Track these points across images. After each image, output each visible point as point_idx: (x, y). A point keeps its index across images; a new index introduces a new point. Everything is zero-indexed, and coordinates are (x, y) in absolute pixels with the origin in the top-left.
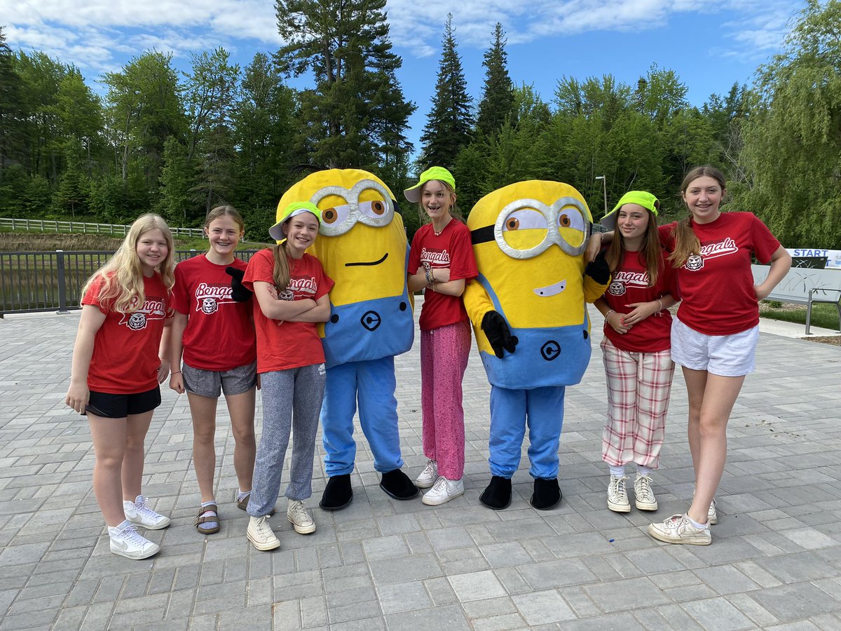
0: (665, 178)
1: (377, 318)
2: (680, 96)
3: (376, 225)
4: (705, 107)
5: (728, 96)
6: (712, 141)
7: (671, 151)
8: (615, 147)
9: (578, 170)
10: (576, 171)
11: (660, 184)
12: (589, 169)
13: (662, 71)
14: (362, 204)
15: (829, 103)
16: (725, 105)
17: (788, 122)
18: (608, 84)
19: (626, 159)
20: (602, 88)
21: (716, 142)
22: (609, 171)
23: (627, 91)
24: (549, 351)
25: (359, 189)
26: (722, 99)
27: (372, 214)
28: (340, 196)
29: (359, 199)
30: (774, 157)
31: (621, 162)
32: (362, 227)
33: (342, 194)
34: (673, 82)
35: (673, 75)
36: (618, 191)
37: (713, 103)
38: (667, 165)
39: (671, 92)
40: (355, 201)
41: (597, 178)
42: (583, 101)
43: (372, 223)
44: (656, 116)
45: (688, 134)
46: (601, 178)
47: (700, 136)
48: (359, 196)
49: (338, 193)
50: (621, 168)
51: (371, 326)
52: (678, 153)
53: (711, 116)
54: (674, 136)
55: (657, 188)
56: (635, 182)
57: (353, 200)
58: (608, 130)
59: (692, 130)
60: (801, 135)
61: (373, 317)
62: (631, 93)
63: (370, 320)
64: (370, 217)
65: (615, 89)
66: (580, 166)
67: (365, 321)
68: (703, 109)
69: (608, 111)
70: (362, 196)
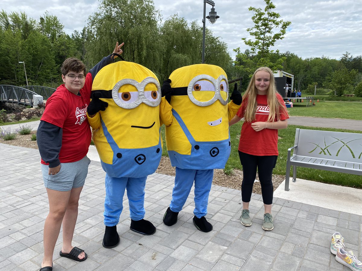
0: (57, 65)
1: (144, 158)
2: (61, 29)
3: (152, 105)
4: (73, 35)
5: (82, 32)
6: (76, 51)
7: (59, 53)
8: (29, 48)
9: (10, 58)
10: (9, 58)
11: (55, 68)
12: (16, 58)
13: (51, 15)
14: (146, 92)
15: (118, 37)
16: (81, 36)
17: (103, 43)
18: (24, 17)
19: (36, 55)
20: (21, 18)
21: (78, 51)
22: (27, 60)
23: (34, 22)
24: (214, 152)
25: (146, 83)
26: (79, 33)
27: (151, 99)
28: (133, 86)
29: (145, 89)
30: (99, 58)
31: (34, 56)
32: (144, 106)
33: (135, 85)
34: (57, 22)
35: (56, 18)
36: (34, 70)
37: (76, 34)
38: (58, 59)
39: (56, 26)
40: (142, 90)
41: (19, 62)
42: (11, 23)
43: (151, 104)
44: (50, 36)
45: (66, 46)
46: (22, 62)
47: (71, 48)
48: (145, 87)
49: (133, 84)
50: (34, 59)
51: (140, 162)
52: (62, 54)
53: (75, 40)
54: (60, 47)
55: (54, 70)
56: (42, 66)
57: (141, 89)
58: (25, 40)
59: (67, 44)
60: (109, 50)
61: (142, 157)
62: (37, 23)
63: (140, 159)
64: (150, 100)
65: (28, 19)
66: (11, 56)
67: (137, 159)
68: (72, 36)
69: (24, 30)
70: (147, 87)
